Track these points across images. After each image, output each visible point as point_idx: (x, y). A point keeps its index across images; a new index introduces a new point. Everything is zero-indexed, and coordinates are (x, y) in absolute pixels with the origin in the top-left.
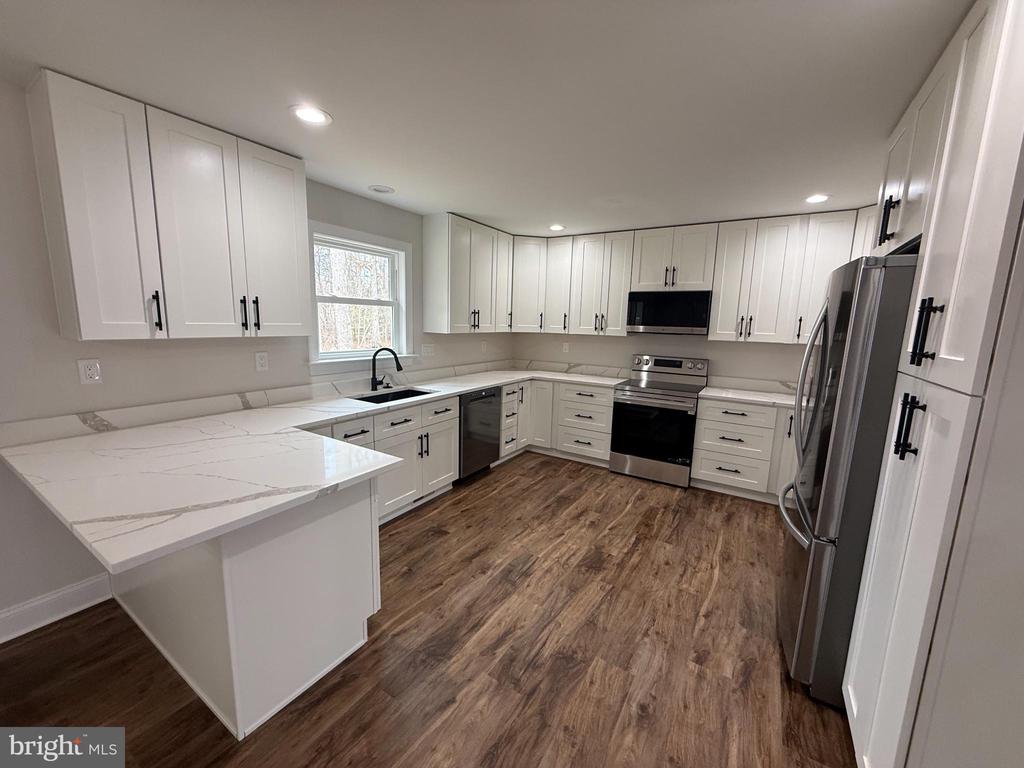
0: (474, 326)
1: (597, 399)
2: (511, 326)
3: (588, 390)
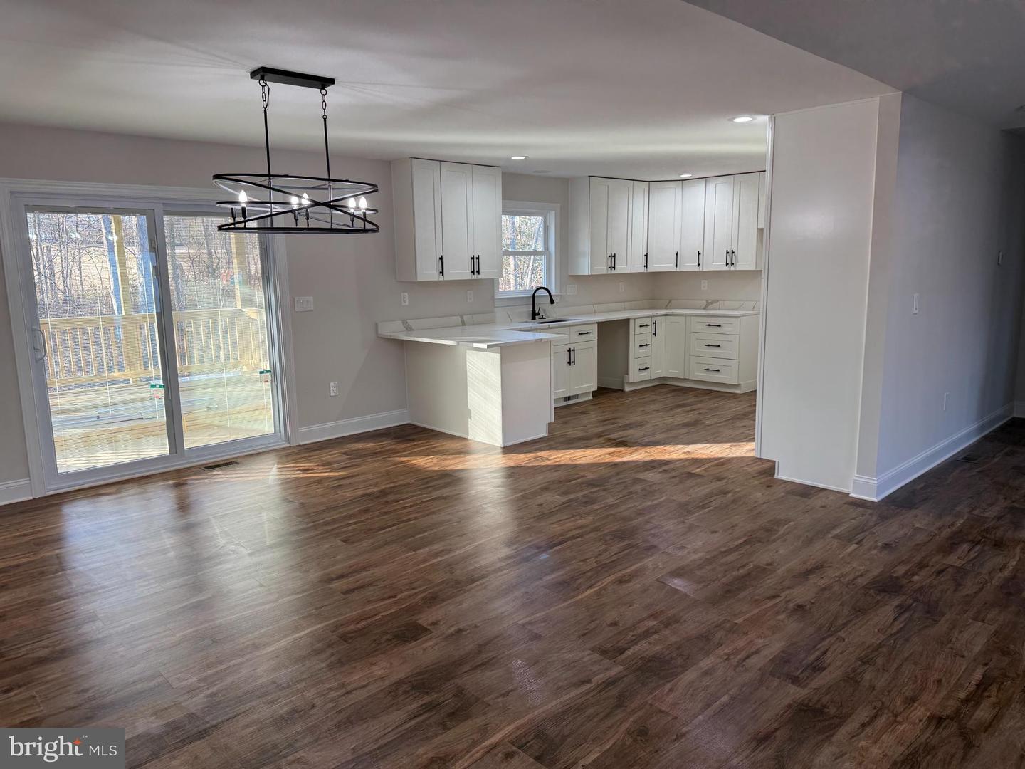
0: (611, 268)
1: (725, 329)
2: (646, 266)
3: (717, 321)
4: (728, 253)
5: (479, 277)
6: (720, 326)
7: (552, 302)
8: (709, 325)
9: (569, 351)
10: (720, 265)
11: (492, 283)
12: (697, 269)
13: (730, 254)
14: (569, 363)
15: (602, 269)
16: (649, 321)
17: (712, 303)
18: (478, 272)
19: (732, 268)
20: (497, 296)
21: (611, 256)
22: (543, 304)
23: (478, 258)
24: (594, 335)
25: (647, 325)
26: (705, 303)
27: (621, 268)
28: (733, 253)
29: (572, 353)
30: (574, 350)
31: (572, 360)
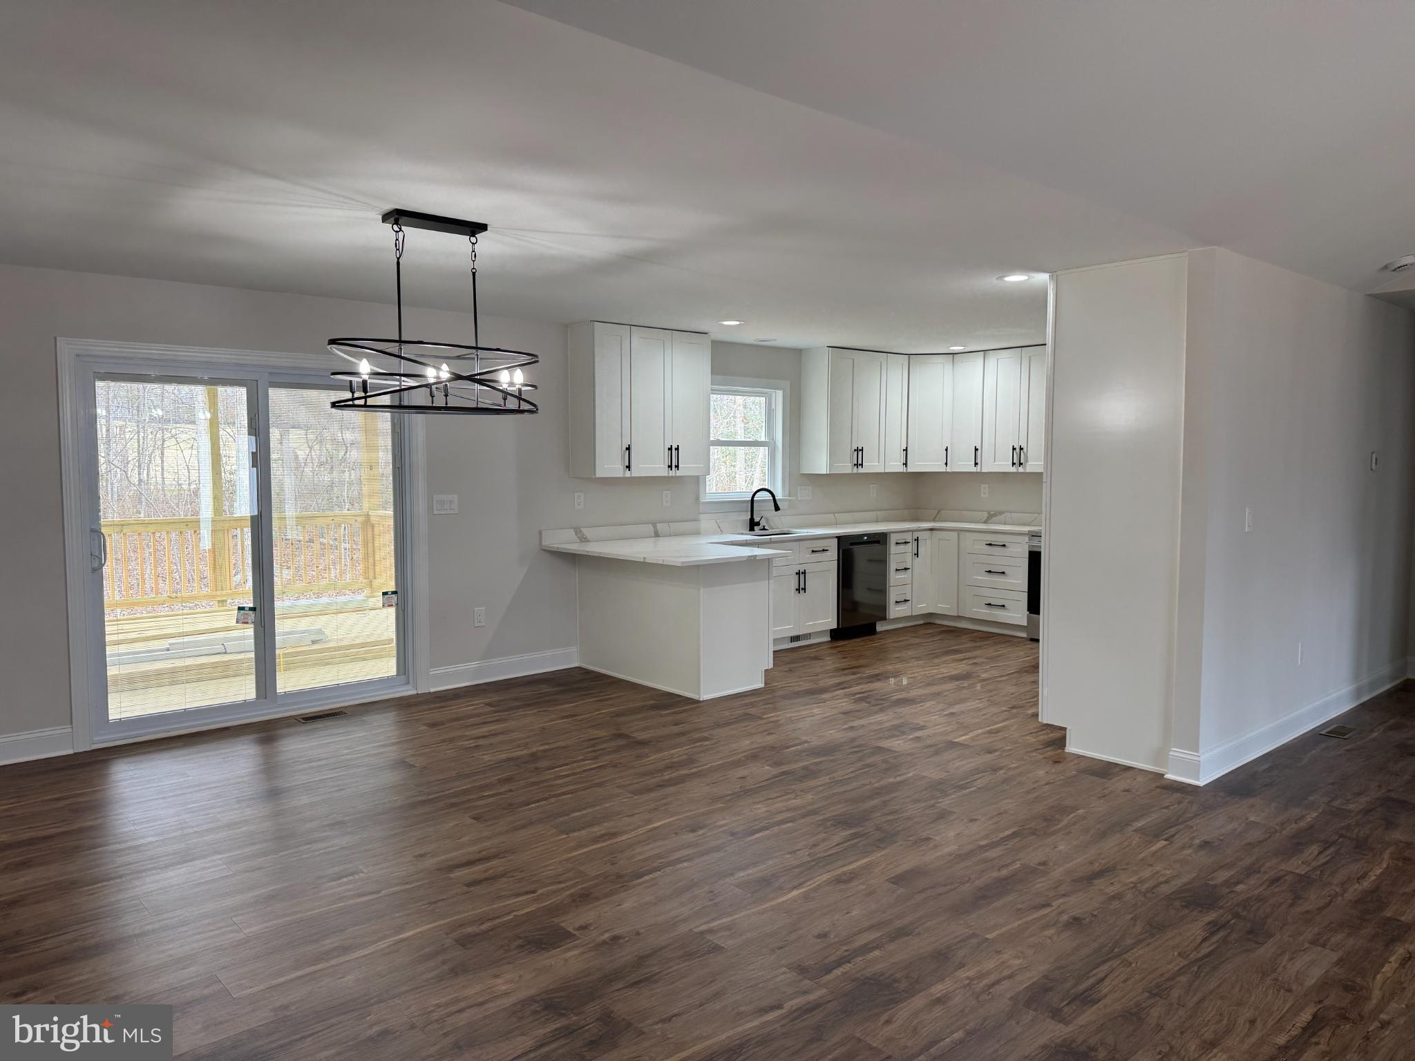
0: (857, 465)
1: (1013, 551)
2: (905, 464)
3: (1000, 539)
4: (1014, 449)
5: (679, 473)
6: (1004, 546)
7: (777, 508)
8: (990, 545)
9: (798, 573)
10: (1005, 465)
11: (697, 482)
12: (974, 469)
13: (1018, 450)
14: (798, 590)
15: (846, 467)
16: (908, 537)
17: (995, 515)
18: (677, 467)
19: (1021, 469)
20: (702, 500)
21: (857, 450)
22: (764, 512)
23: (677, 449)
24: (833, 554)
25: (906, 543)
26: (985, 515)
27: (872, 465)
28: (1021, 449)
29: (802, 576)
30: (804, 573)
31: (802, 586)
